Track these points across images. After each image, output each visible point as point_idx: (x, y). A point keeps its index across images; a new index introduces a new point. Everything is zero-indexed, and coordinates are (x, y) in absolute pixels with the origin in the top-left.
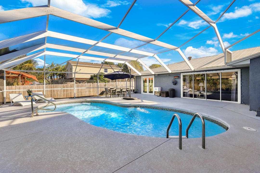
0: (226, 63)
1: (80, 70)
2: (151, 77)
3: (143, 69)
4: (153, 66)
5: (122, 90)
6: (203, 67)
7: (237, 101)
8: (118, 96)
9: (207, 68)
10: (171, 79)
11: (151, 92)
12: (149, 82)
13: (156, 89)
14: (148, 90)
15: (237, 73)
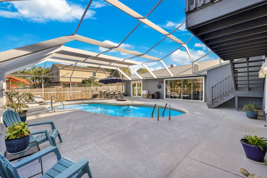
0: (193, 73)
1: (68, 73)
2: (139, 82)
3: (131, 73)
4: (141, 70)
5: (115, 93)
6: (180, 75)
7: (202, 100)
8: (111, 99)
9: (183, 75)
10: (157, 83)
11: (139, 95)
12: (138, 86)
13: (144, 92)
14: (136, 93)
15: (203, 79)
